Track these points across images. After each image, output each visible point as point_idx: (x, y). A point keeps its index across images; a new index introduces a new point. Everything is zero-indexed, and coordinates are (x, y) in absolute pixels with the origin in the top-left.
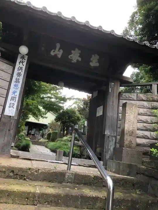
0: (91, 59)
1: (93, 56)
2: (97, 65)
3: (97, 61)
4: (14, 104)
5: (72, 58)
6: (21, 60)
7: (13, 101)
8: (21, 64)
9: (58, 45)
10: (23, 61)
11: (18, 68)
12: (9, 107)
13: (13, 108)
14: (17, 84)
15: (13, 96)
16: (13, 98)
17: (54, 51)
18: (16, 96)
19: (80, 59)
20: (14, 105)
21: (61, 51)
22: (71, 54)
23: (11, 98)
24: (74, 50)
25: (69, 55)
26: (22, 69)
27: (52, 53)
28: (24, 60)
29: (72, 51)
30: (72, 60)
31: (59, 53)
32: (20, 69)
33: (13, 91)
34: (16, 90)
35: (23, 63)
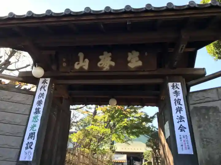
0: (129, 59)
1: (130, 54)
2: (140, 63)
3: (138, 59)
4: (32, 142)
5: (102, 65)
6: (43, 85)
7: (32, 138)
8: (42, 89)
9: (81, 55)
10: (44, 86)
11: (39, 95)
12: (26, 149)
13: (31, 149)
14: (36, 115)
15: (32, 131)
16: (31, 135)
17: (78, 64)
18: (36, 130)
19: (113, 64)
20: (32, 144)
21: (87, 61)
22: (99, 60)
23: (29, 135)
24: (102, 54)
25: (98, 63)
26: (44, 95)
27: (77, 67)
28: (46, 84)
29: (101, 57)
30: (103, 68)
31: (84, 64)
32: (41, 97)
33: (32, 125)
34: (35, 123)
35: (45, 88)
